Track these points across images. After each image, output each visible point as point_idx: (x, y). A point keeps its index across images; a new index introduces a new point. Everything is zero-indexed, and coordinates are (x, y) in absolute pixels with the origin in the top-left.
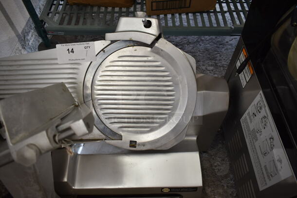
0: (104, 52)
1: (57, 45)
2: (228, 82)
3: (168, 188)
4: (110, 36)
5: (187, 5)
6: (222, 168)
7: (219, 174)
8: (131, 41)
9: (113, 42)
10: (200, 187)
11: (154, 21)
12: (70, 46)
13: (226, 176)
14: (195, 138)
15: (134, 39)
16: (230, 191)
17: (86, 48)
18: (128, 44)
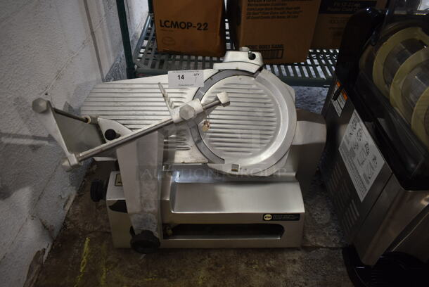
0: (212, 79)
1: (169, 72)
2: (325, 118)
3: (271, 214)
4: (217, 66)
5: (280, 56)
6: (322, 217)
7: (319, 222)
8: (237, 70)
9: (220, 71)
10: (302, 213)
11: (258, 55)
12: (181, 73)
13: (328, 224)
14: (294, 174)
15: (240, 68)
16: (333, 238)
17: (195, 75)
18: (235, 73)
